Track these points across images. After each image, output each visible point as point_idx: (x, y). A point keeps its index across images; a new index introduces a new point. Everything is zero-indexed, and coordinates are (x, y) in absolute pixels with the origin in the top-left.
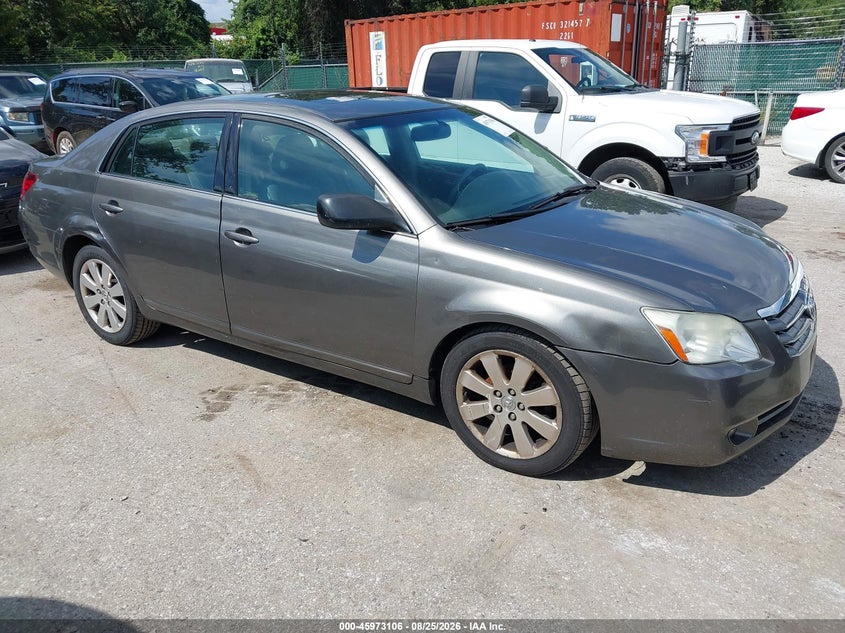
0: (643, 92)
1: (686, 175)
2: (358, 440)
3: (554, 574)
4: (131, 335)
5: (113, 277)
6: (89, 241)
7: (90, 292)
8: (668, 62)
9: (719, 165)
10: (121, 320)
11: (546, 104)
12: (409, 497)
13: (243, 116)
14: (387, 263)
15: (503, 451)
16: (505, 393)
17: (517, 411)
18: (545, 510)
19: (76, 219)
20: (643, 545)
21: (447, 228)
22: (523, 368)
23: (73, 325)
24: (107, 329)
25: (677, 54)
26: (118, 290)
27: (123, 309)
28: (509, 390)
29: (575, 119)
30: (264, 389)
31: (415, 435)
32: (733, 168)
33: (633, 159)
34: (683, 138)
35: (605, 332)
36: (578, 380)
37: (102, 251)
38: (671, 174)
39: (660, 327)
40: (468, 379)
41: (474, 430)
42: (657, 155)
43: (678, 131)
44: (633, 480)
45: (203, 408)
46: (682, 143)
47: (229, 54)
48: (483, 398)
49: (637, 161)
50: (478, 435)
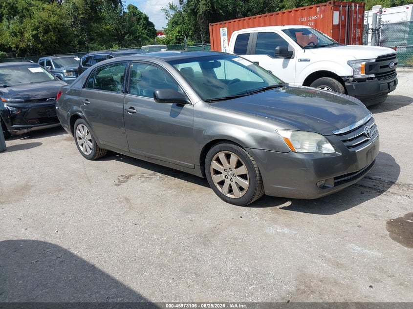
0: (337, 46)
1: (354, 84)
2: (175, 193)
3: (236, 239)
4: (94, 156)
5: (88, 132)
6: (79, 117)
7: (80, 138)
8: (367, 33)
9: (372, 78)
10: (91, 149)
11: (287, 54)
12: (187, 212)
13: (133, 61)
14: (183, 117)
15: (229, 195)
16: (228, 170)
17: (233, 178)
18: (241, 217)
19: (75, 108)
20: (278, 231)
21: (206, 102)
22: (234, 158)
23: (75, 153)
24: (86, 153)
25: (372, 29)
26: (90, 137)
27: (91, 144)
28: (230, 168)
29: (301, 60)
30: (143, 175)
31: (198, 192)
32: (379, 80)
33: (328, 78)
34: (351, 67)
35: (262, 140)
36: (254, 162)
37: (83, 120)
38: (346, 84)
39: (284, 138)
40: (215, 165)
41: (218, 187)
42: (339, 75)
43: (349, 63)
44: (284, 208)
45: (117, 182)
46: (351, 69)
47: (163, 43)
48: (221, 173)
49: (330, 79)
50: (220, 189)
